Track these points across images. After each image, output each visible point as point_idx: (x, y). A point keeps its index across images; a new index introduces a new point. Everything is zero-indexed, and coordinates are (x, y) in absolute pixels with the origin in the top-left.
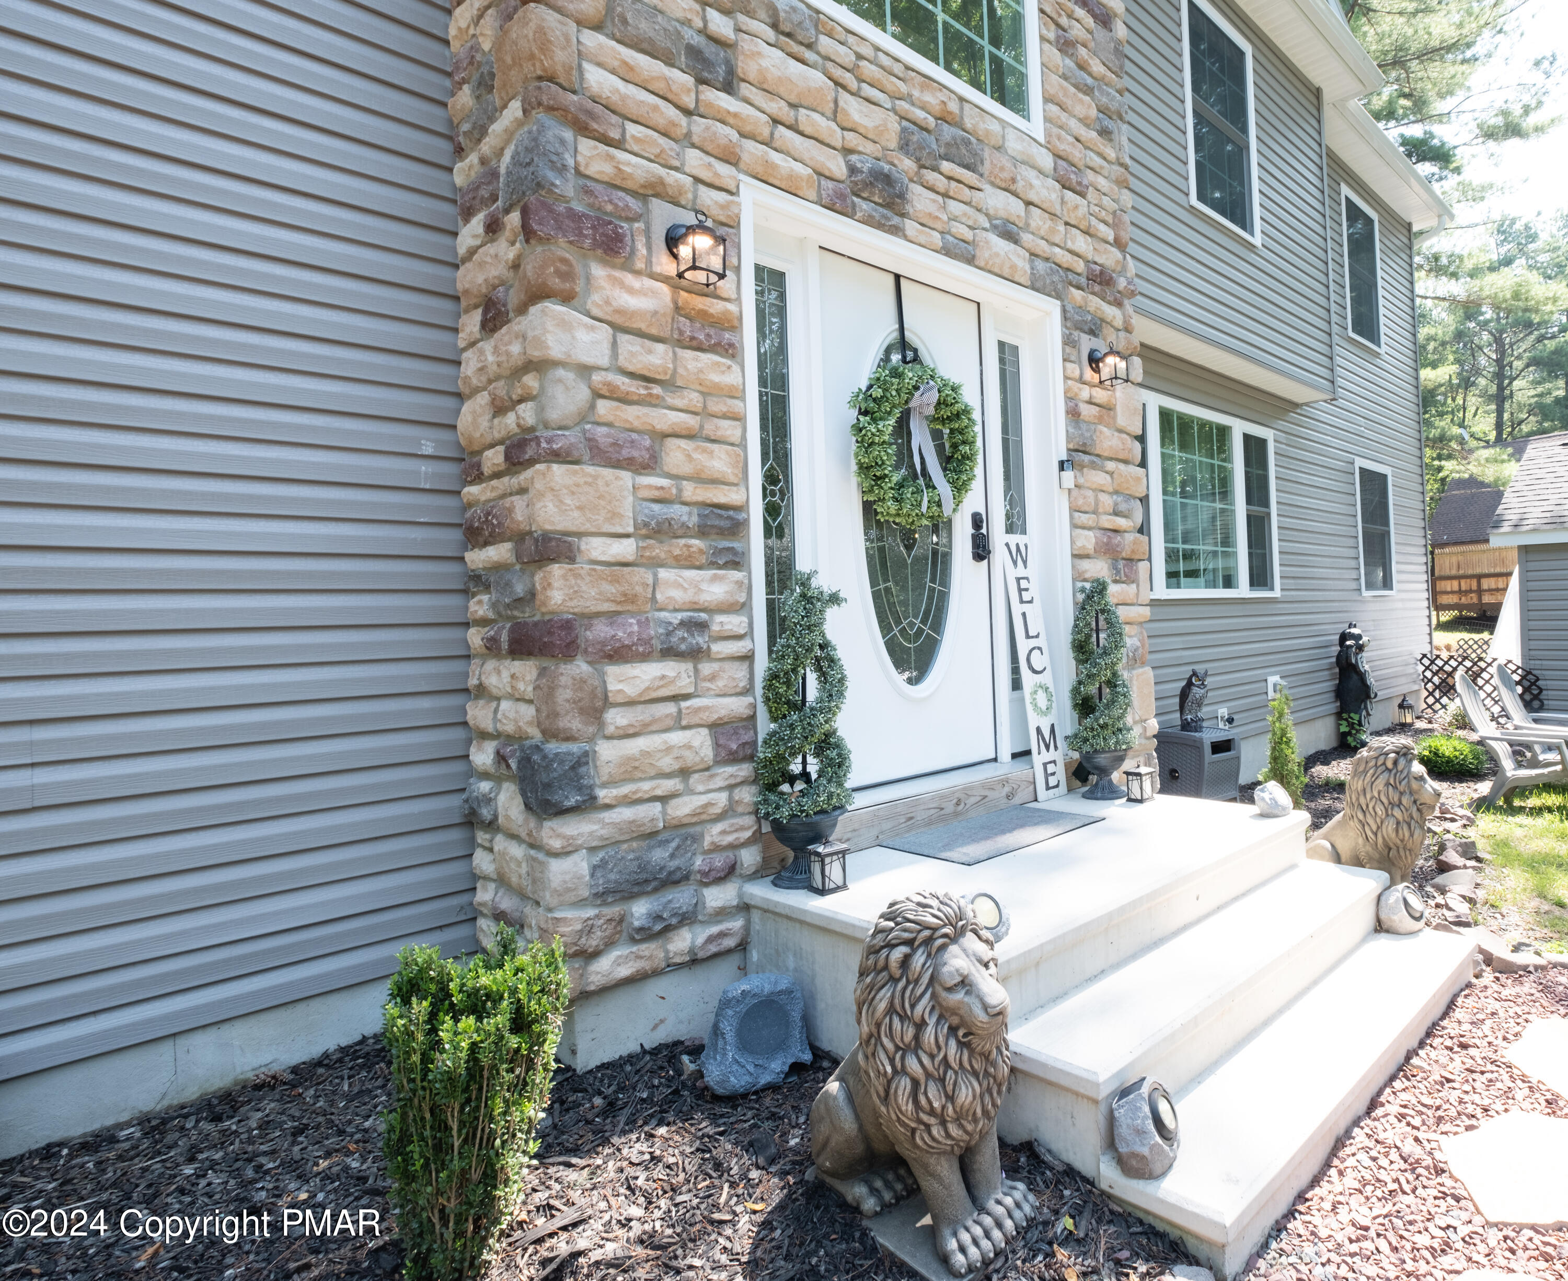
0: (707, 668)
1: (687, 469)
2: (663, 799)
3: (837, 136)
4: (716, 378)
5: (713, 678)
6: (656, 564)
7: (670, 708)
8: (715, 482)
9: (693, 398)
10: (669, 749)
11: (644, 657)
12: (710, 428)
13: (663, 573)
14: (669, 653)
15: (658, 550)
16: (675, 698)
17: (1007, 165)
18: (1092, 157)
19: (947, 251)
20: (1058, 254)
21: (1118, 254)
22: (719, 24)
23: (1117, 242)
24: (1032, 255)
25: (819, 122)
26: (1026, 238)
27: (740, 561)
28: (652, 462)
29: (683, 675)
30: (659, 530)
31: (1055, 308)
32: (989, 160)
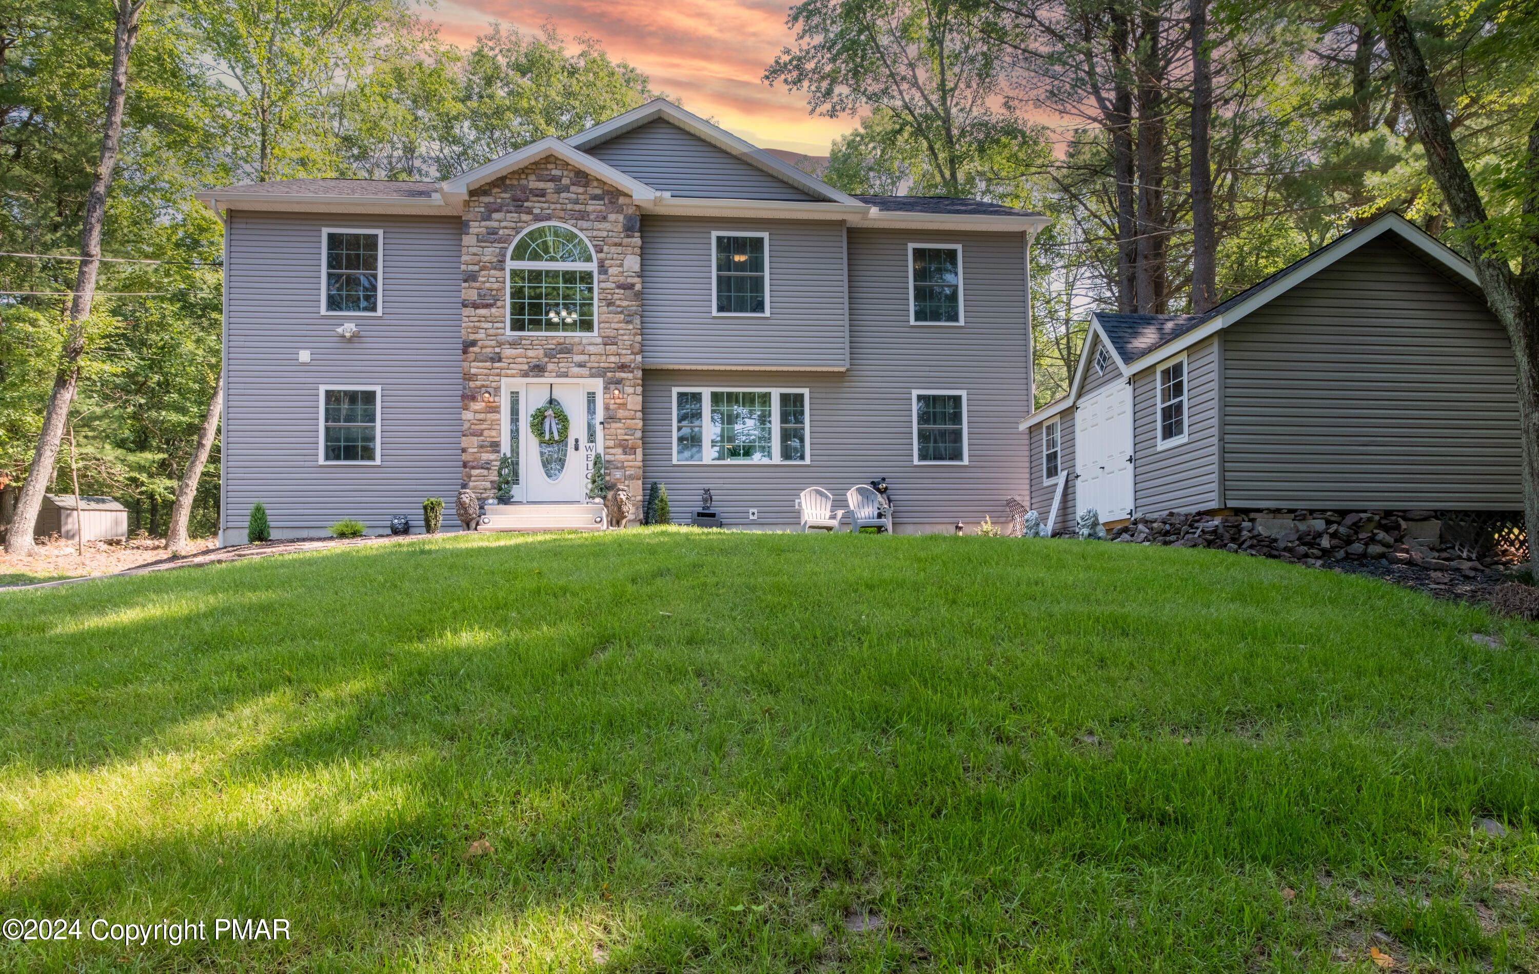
0: (490, 472)
1: (488, 436)
3: (525, 361)
4: (494, 418)
5: (492, 473)
6: (481, 453)
7: (483, 478)
8: (494, 437)
9: (489, 423)
10: (481, 485)
11: (479, 469)
12: (493, 427)
14: (482, 468)
15: (481, 450)
16: (484, 476)
17: (581, 348)
18: (621, 332)
19: (558, 376)
20: (602, 365)
21: (632, 357)
22: (497, 350)
23: (633, 353)
24: (591, 368)
25: (520, 360)
26: (588, 365)
27: (499, 452)
28: (481, 434)
29: (486, 472)
30: (482, 447)
31: (601, 380)
32: (575, 349)
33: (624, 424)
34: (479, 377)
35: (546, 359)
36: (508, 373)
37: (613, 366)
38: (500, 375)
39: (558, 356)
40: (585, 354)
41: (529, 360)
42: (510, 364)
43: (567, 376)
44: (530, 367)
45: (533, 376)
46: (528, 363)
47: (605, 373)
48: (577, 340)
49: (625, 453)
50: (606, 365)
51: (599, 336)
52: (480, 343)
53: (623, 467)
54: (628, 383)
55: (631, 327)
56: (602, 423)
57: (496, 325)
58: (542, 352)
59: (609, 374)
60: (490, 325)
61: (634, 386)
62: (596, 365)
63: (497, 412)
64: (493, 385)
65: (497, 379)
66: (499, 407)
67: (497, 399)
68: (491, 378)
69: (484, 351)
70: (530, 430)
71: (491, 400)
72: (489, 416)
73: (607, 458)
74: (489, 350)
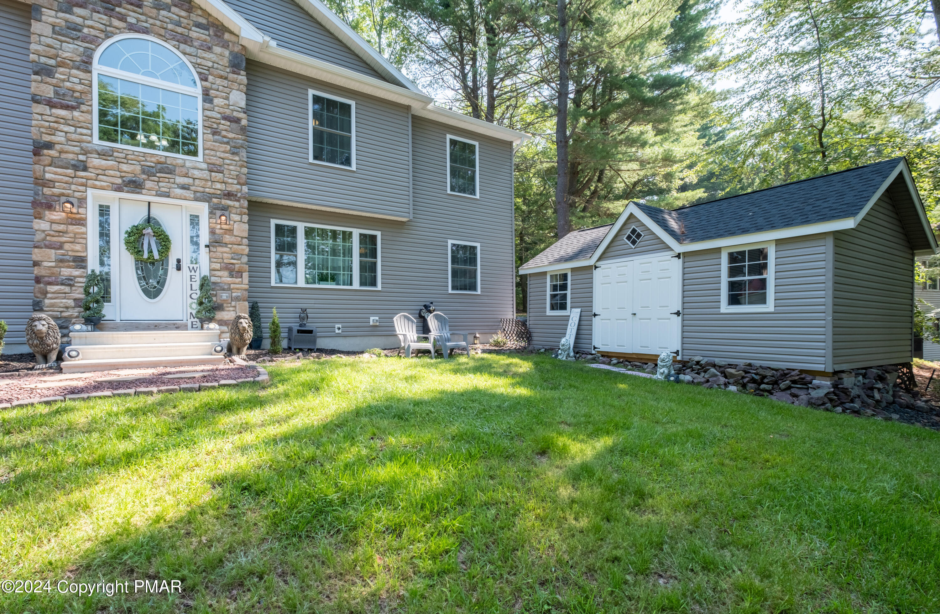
0: (74, 288)
1: (70, 249)
2: (61, 312)
3: (118, 174)
4: (77, 231)
5: (76, 290)
6: (60, 267)
7: (64, 295)
8: (77, 251)
9: (72, 235)
10: (62, 302)
11: (57, 285)
12: (77, 241)
13: (62, 269)
14: (62, 284)
15: (61, 264)
16: (65, 293)
17: (184, 170)
18: (228, 162)
19: (157, 195)
20: (207, 190)
21: (239, 187)
22: (82, 158)
23: (239, 183)
24: (195, 192)
25: (111, 172)
26: (192, 188)
27: (85, 267)
28: (61, 247)
29: (67, 289)
30: (62, 261)
31: (206, 205)
32: (178, 170)
33: (231, 248)
34: (57, 184)
35: (144, 176)
36: (96, 185)
37: (219, 192)
38: (85, 185)
39: (158, 175)
40: (188, 177)
41: (123, 174)
42: (98, 175)
43: (168, 196)
44: (124, 181)
45: (128, 192)
46: (121, 177)
47: (211, 198)
48: (180, 162)
49: (231, 276)
50: (212, 191)
51: (204, 162)
52: (58, 147)
53: (229, 289)
54: (234, 211)
55: (237, 158)
56: (207, 246)
57: (79, 130)
58: (138, 168)
59: (215, 200)
60: (72, 129)
61: (241, 214)
62: (201, 189)
63: (84, 225)
64: (77, 194)
65: (82, 188)
66: (85, 219)
67: (81, 210)
68: (73, 187)
69: (64, 156)
70: (124, 247)
71: (74, 210)
72: (71, 228)
73: (213, 279)
74: (71, 156)
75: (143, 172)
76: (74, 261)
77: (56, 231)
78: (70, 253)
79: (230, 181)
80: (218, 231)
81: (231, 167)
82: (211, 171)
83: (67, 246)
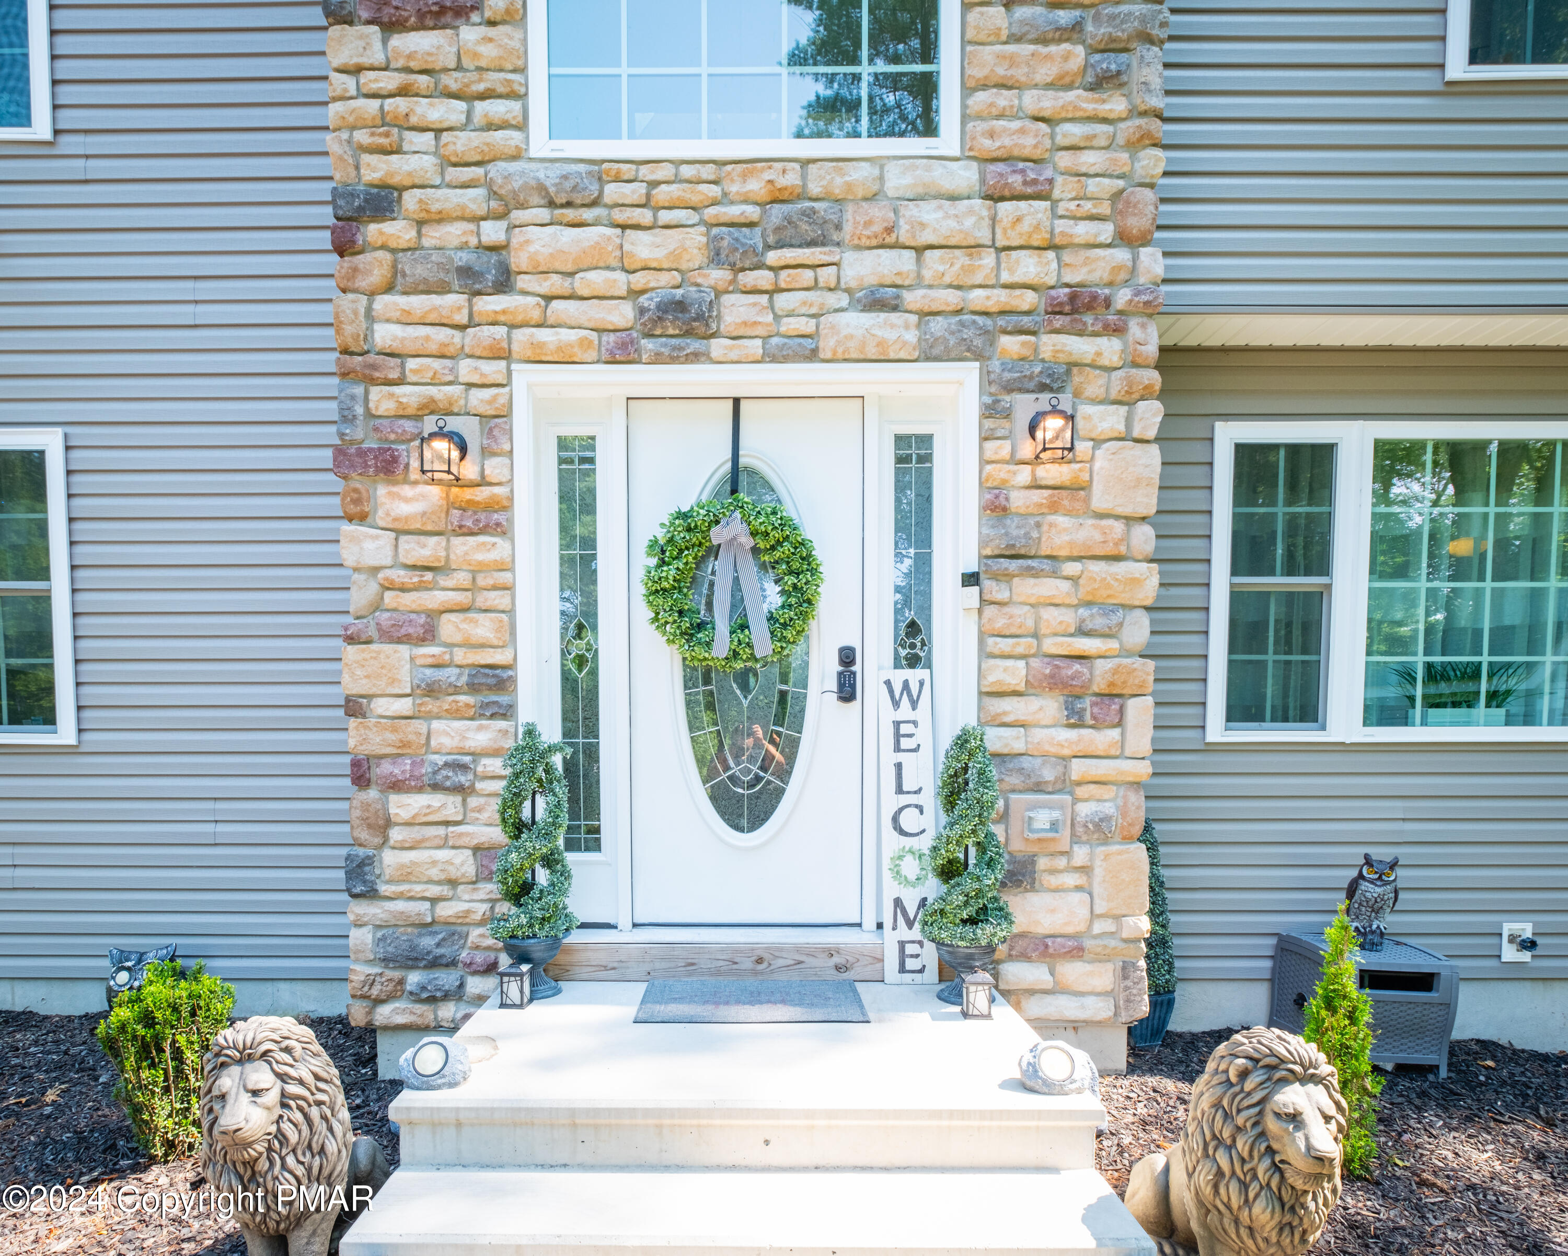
0: (473, 802)
1: (458, 638)
2: (434, 901)
3: (620, 284)
4: (480, 557)
5: (479, 810)
6: (429, 717)
7: (441, 831)
8: (483, 646)
9: (462, 578)
10: (434, 863)
11: (420, 789)
12: (482, 599)
13: (436, 725)
14: (436, 787)
15: (431, 705)
16: (447, 823)
17: (879, 213)
18: (1073, 132)
19: (771, 357)
20: (977, 298)
21: (1122, 255)
22: (493, 232)
23: (1124, 238)
24: (925, 315)
25: (596, 280)
26: (912, 298)
27: (506, 712)
28: (428, 635)
29: (449, 806)
30: (431, 690)
31: (970, 372)
32: (852, 219)
33: (1074, 580)
34: (412, 364)
35: (718, 276)
36: (541, 345)
37: (1028, 299)
38: (502, 354)
39: (772, 257)
40: (897, 246)
41: (640, 280)
42: (549, 298)
43: (813, 356)
44: (642, 311)
45: (658, 359)
46: (634, 294)
47: (990, 336)
48: (861, 174)
49: (1075, 720)
50: (997, 299)
51: (969, 155)
52: (410, 200)
53: (1064, 785)
54: (1095, 385)
55: (1116, 105)
56: (971, 579)
57: (481, 107)
58: (697, 238)
59: (1011, 344)
60: (454, 111)
61: (1127, 401)
62: (951, 298)
63: (502, 530)
64: (478, 398)
65: (493, 369)
66: (505, 506)
67: (495, 468)
68: (466, 369)
69: (433, 236)
70: (643, 613)
71: (469, 470)
72: (462, 546)
73: (996, 740)
74: (454, 233)
75: (716, 258)
76: (473, 688)
77: (414, 567)
78: (460, 656)
79: (1083, 231)
80: (1019, 500)
81: (1090, 160)
82: (994, 197)
83: (449, 627)
